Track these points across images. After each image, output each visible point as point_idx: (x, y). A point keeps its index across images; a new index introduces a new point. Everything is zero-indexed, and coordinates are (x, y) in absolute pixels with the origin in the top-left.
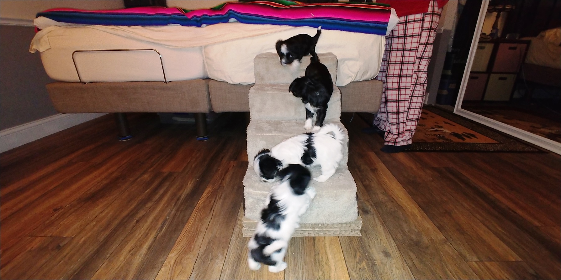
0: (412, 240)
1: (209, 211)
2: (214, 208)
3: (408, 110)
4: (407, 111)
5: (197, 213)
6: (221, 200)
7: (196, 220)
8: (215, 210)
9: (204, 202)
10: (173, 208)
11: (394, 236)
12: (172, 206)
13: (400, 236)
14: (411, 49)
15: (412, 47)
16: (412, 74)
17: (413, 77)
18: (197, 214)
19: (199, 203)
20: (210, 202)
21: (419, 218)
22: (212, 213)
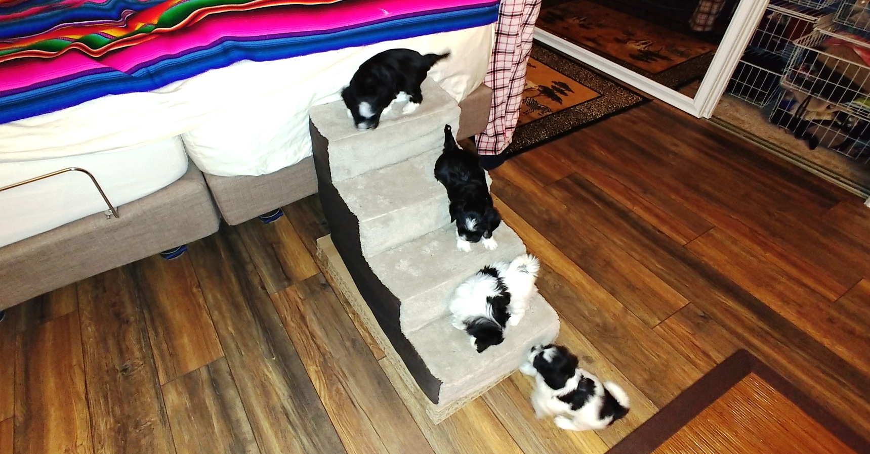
0: (598, 325)
1: (354, 409)
2: (354, 400)
3: (508, 99)
4: (507, 101)
5: (341, 421)
6: (351, 379)
7: (352, 435)
8: (359, 401)
9: (331, 397)
10: (297, 434)
11: (580, 329)
12: (292, 432)
13: (585, 326)
14: (514, 14)
15: (515, 11)
16: (514, 50)
17: (515, 54)
18: (343, 425)
19: (326, 404)
20: (338, 391)
21: (588, 287)
22: (361, 409)
